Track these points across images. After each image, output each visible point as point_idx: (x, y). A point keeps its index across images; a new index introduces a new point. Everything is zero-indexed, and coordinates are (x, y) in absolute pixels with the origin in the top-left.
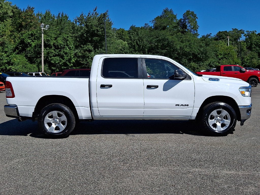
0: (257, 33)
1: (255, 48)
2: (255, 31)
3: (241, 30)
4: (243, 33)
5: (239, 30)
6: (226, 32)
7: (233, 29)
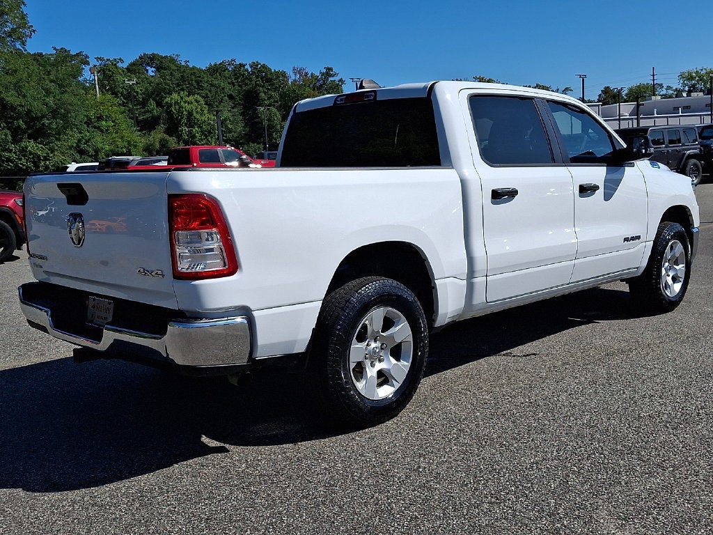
0: (125, 65)
1: (124, 106)
2: (120, 59)
3: (78, 55)
4: (87, 63)
5: (73, 53)
6: (41, 55)
7: (55, 49)
